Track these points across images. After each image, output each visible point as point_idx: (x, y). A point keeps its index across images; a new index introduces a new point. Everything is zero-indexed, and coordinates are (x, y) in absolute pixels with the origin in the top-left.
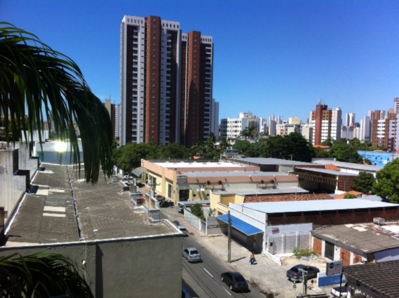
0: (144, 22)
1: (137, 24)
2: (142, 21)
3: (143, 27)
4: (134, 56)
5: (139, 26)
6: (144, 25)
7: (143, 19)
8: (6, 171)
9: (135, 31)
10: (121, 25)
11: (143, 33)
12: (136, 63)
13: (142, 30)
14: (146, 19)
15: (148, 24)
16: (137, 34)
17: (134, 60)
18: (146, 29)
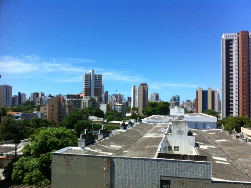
0: (237, 35)
1: (232, 38)
2: (235, 36)
3: (236, 39)
4: (231, 59)
5: (234, 39)
6: (237, 38)
7: (236, 34)
8: (184, 133)
9: (231, 42)
10: (221, 40)
11: (236, 43)
12: (232, 63)
13: (235, 41)
14: (238, 34)
15: (239, 37)
16: (232, 44)
17: (230, 61)
18: (238, 40)
